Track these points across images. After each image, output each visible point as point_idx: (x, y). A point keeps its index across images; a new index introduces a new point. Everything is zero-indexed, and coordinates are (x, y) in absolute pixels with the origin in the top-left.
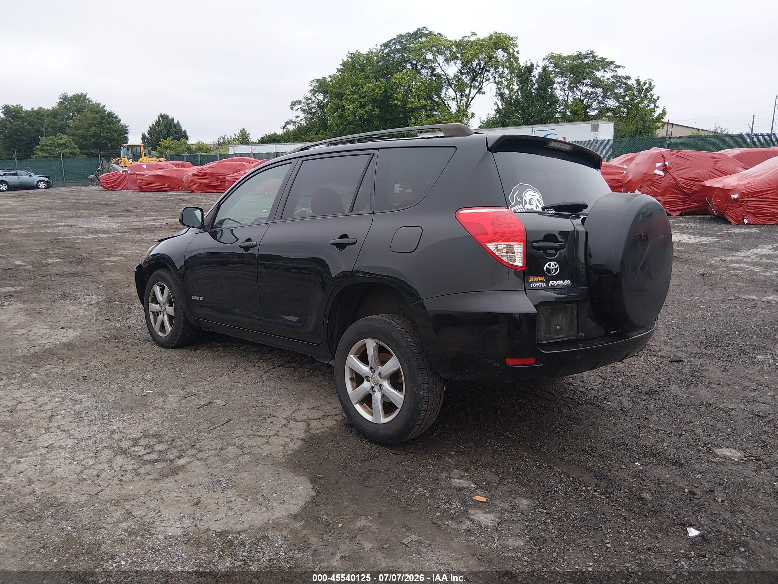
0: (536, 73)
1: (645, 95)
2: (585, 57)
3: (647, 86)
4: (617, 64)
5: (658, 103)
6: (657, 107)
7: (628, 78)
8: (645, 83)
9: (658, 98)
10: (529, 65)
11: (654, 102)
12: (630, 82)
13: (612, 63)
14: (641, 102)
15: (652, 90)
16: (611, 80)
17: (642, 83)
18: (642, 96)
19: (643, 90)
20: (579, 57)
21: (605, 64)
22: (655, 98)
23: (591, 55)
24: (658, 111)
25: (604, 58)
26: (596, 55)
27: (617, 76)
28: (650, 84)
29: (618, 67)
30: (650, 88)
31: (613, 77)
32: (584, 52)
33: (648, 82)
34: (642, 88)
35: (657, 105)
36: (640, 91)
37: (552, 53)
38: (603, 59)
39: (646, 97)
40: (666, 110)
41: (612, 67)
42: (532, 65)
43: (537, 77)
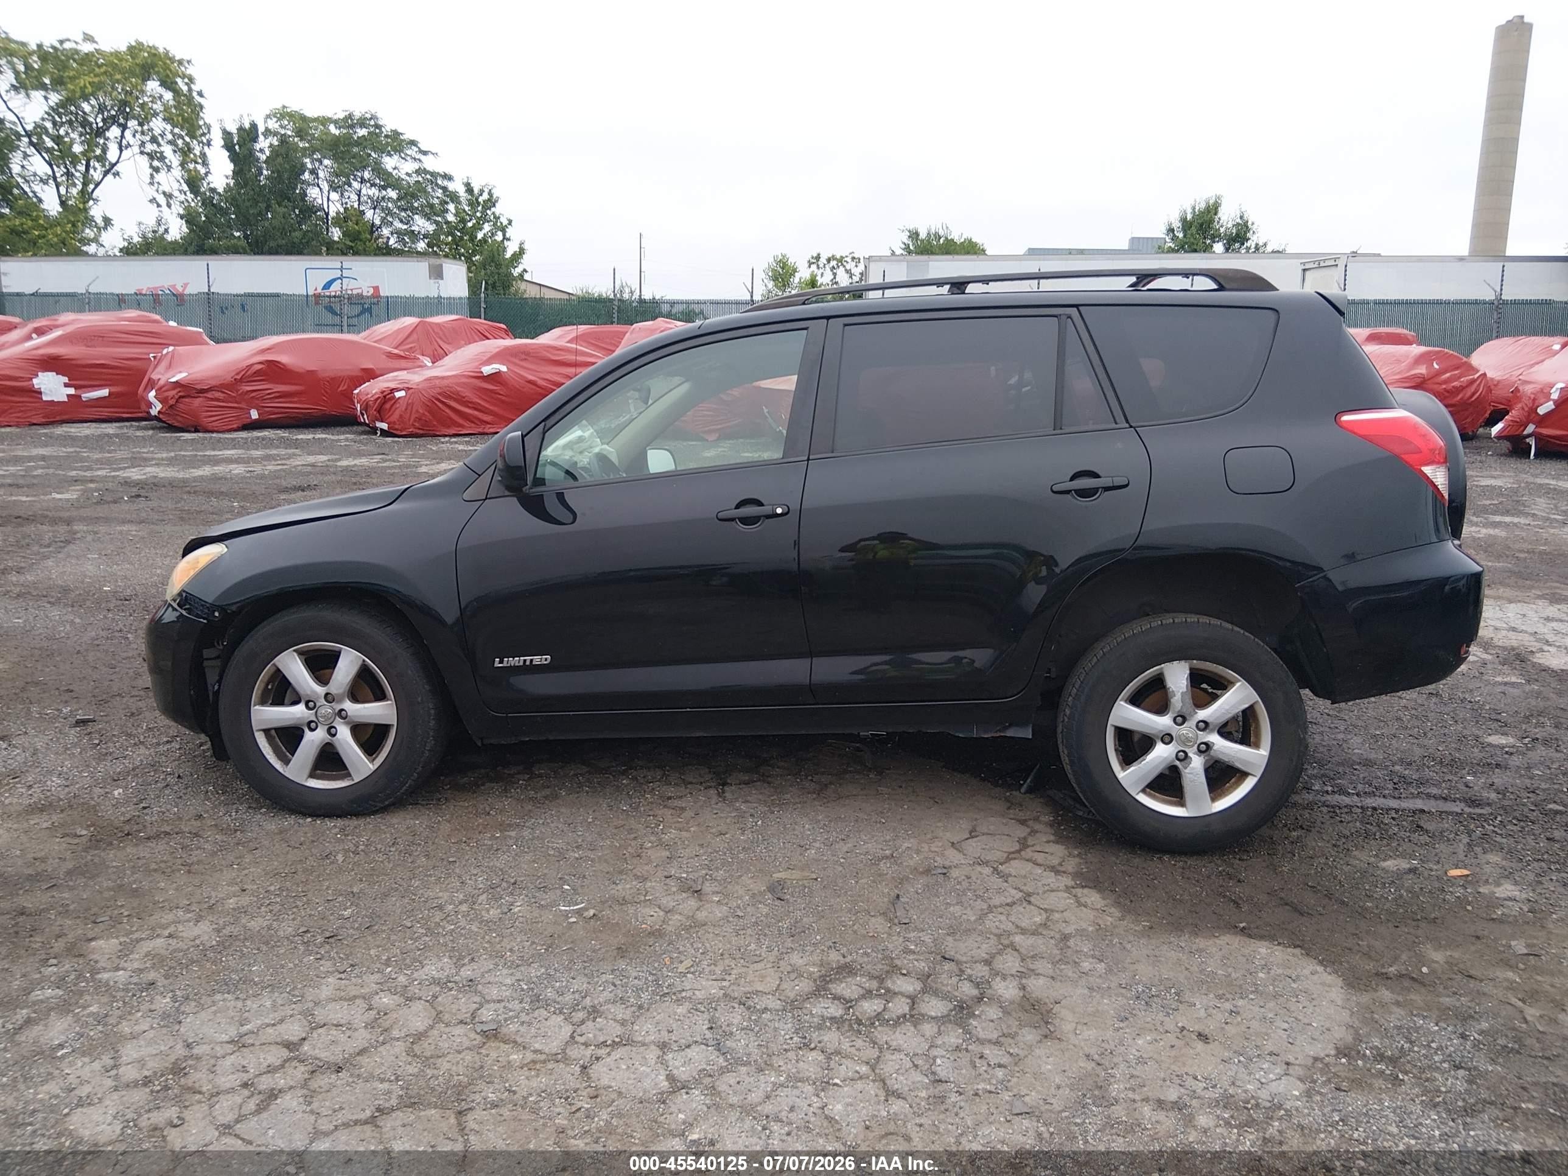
0: (263, 144)
1: (483, 212)
2: (362, 123)
3: (485, 196)
4: (423, 148)
5: (510, 232)
6: (509, 239)
7: (448, 177)
8: (482, 192)
9: (510, 222)
10: (247, 126)
11: (503, 230)
12: (451, 186)
13: (413, 143)
14: (478, 227)
15: (494, 206)
16: (415, 178)
17: (476, 191)
18: (478, 214)
19: (479, 203)
20: (349, 122)
21: (397, 143)
22: (505, 222)
23: (372, 123)
24: (511, 249)
25: (400, 131)
26: (380, 123)
27: (426, 172)
28: (490, 194)
29: (425, 153)
30: (491, 202)
31: (418, 172)
32: (357, 115)
33: (486, 191)
34: (477, 200)
35: (508, 236)
36: (473, 203)
37: (284, 107)
38: (396, 134)
39: (484, 219)
40: (526, 246)
41: (412, 151)
42: (254, 126)
43: (268, 153)
